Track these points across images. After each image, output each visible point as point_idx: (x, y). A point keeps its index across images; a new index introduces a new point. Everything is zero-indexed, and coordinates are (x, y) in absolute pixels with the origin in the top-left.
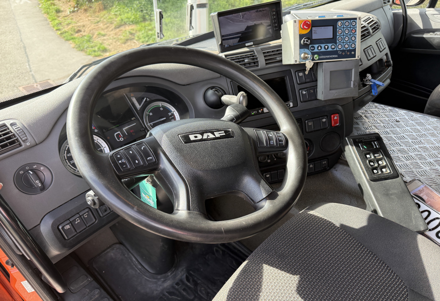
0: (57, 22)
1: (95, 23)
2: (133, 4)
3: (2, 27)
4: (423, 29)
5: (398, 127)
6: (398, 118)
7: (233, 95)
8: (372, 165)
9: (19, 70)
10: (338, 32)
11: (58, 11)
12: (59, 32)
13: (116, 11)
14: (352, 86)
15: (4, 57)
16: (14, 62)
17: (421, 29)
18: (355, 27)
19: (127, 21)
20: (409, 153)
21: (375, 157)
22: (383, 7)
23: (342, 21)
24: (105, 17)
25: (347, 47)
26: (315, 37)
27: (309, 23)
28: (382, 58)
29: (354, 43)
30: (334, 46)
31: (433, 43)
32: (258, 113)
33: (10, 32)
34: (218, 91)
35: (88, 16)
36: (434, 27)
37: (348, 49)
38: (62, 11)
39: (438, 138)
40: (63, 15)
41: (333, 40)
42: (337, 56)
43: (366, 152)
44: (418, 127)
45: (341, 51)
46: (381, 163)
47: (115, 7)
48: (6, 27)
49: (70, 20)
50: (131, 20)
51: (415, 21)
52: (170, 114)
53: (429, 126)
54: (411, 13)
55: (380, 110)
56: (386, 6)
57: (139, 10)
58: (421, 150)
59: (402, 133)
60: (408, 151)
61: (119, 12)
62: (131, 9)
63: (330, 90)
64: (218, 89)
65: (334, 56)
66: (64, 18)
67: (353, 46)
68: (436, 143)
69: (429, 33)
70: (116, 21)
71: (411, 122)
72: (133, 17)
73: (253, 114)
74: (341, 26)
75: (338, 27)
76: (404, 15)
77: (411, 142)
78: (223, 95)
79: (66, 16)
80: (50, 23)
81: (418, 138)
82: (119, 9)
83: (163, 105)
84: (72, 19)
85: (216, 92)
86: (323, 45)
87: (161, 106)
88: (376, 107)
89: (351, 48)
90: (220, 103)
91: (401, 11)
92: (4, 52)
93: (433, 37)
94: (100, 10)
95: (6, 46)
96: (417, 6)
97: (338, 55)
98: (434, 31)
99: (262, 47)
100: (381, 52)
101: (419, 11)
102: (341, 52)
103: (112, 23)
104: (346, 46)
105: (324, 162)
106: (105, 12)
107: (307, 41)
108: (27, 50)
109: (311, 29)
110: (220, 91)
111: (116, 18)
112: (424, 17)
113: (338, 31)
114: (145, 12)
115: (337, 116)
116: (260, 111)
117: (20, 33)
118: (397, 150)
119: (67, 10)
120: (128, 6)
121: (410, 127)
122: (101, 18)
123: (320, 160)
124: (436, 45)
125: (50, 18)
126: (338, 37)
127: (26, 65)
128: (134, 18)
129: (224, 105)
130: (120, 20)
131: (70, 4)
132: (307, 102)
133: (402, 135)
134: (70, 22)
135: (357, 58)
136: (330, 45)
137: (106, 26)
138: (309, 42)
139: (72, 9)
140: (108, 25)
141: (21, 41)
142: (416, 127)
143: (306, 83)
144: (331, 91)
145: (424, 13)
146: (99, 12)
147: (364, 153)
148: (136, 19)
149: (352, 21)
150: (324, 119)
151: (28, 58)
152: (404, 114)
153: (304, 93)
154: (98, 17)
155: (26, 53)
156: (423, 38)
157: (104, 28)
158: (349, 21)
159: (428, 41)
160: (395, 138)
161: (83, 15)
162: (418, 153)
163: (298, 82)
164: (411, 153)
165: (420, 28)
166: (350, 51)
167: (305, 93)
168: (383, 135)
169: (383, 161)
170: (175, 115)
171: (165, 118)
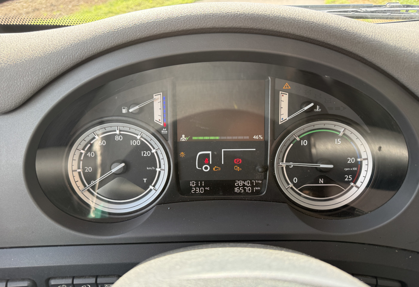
52: (351, 160)
83: (348, 133)
87: (341, 134)
170: (364, 168)
171: (332, 166)
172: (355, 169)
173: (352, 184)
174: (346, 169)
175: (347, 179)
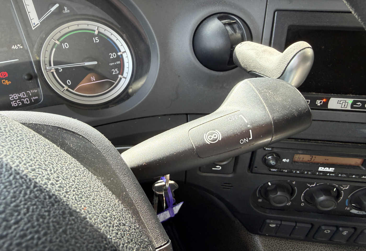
7: (270, 45)
34: (235, 26)
52: (113, 56)
64: (236, 23)
78: (242, 40)
83: (102, 31)
85: (228, 28)
87: (96, 33)
90: (228, 58)
110: (240, 28)
116: (318, 103)
129: (236, 67)
170: (126, 60)
171: (96, 63)
172: (118, 62)
173: (120, 76)
174: (111, 64)
175: (114, 73)
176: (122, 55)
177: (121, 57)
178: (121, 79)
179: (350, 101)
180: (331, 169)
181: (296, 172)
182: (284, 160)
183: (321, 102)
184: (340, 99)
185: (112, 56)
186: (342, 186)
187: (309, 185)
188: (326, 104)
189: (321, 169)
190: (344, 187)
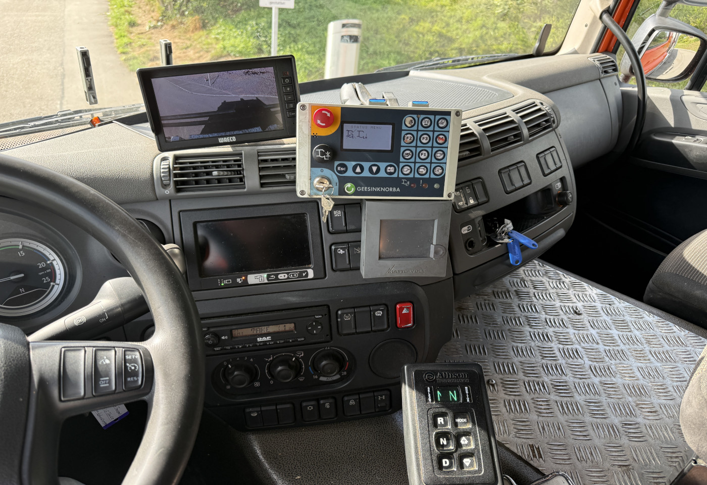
0: (125, 40)
1: (182, 49)
2: (246, 24)
3: (40, 40)
4: (675, 128)
5: (575, 328)
6: (580, 305)
8: (443, 446)
9: (43, 110)
10: (404, 139)
11: (132, 24)
12: (124, 57)
13: (218, 34)
14: (432, 255)
15: (26, 86)
16: (39, 96)
17: (672, 127)
18: (445, 130)
19: (232, 51)
20: (576, 395)
21: (456, 424)
22: (602, 80)
23: (415, 116)
24: (200, 40)
25: (424, 172)
26: (348, 144)
27: (329, 115)
28: (550, 187)
29: (441, 165)
30: (392, 168)
31: (689, 156)
32: (236, 285)
33: (49, 49)
35: (175, 37)
36: (695, 126)
37: (427, 176)
38: (139, 25)
39: (648, 365)
40: (139, 32)
41: (392, 155)
42: (398, 190)
43: (437, 410)
44: (614, 332)
45: (408, 179)
46: (466, 442)
47: (218, 25)
48: (45, 41)
49: (146, 40)
50: (238, 49)
51: (661, 111)
53: (637, 333)
54: (656, 95)
55: (551, 281)
56: (609, 79)
57: (254, 36)
58: (602, 391)
59: (576, 342)
60: (574, 390)
61: (222, 35)
62: (242, 32)
63: (380, 258)
65: (391, 189)
66: (138, 35)
67: (438, 171)
68: (640, 377)
69: (685, 136)
70: (215, 48)
71: (605, 317)
72: (242, 45)
73: (223, 284)
74: (412, 126)
75: (404, 127)
76: (641, 97)
77: (587, 367)
79: (142, 33)
80: (115, 41)
81: (607, 359)
82: (223, 30)
83: (26, 244)
84: (150, 38)
86: (366, 165)
87: (21, 247)
88: (546, 273)
89: (433, 176)
91: (636, 89)
92: (29, 79)
93: (689, 146)
94: (196, 29)
95: (35, 71)
96: (675, 83)
97: (403, 188)
98: (693, 133)
99: (263, 147)
100: (545, 175)
101: (670, 93)
102: (408, 183)
103: (207, 52)
104: (422, 170)
105: (381, 396)
106: (203, 33)
107: (323, 154)
108: (66, 80)
109: (341, 127)
111: (216, 44)
112: (678, 104)
113: (404, 136)
114: (263, 39)
115: (408, 308)
116: (239, 281)
117: (64, 52)
118: (552, 384)
119: (147, 24)
120: (238, 27)
121: (599, 331)
122: (193, 42)
123: (374, 392)
124: (695, 161)
125: (117, 34)
126: (402, 149)
127: (57, 104)
128: (244, 47)
130: (221, 48)
131: (153, 14)
132: (346, 273)
133: (574, 347)
134: (145, 44)
135: (445, 197)
136: (383, 165)
137: (197, 55)
138: (328, 156)
139: (153, 23)
140: (202, 53)
141: (62, 64)
142: (610, 332)
143: (347, 232)
144: (381, 261)
145: (679, 99)
146: (193, 32)
147: (431, 412)
148: (247, 49)
149: (438, 117)
150: (379, 312)
151: (63, 93)
152: (596, 298)
153: (342, 252)
154: (190, 40)
155: (63, 84)
156: (672, 144)
157: (194, 58)
158: (432, 117)
159: (680, 150)
160: (558, 354)
161: (168, 34)
162: (593, 397)
163: (331, 229)
164: (580, 395)
165: (669, 124)
166: (431, 181)
167: (344, 252)
168: (537, 342)
169: (471, 437)
170: (56, 267)
171: (22, 275)
172: (49, 271)
173: (52, 284)
174: (41, 274)
175: (45, 282)
176: (52, 263)
177: (51, 265)
178: (53, 286)
179: (265, 275)
180: (268, 338)
181: (238, 348)
182: (223, 338)
183: (241, 280)
184: (256, 275)
185: (41, 266)
186: (297, 354)
187: (267, 359)
188: (246, 280)
189: (259, 339)
190: (299, 355)
